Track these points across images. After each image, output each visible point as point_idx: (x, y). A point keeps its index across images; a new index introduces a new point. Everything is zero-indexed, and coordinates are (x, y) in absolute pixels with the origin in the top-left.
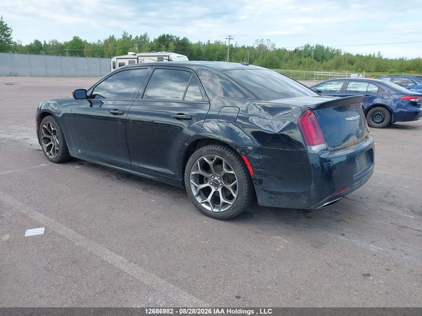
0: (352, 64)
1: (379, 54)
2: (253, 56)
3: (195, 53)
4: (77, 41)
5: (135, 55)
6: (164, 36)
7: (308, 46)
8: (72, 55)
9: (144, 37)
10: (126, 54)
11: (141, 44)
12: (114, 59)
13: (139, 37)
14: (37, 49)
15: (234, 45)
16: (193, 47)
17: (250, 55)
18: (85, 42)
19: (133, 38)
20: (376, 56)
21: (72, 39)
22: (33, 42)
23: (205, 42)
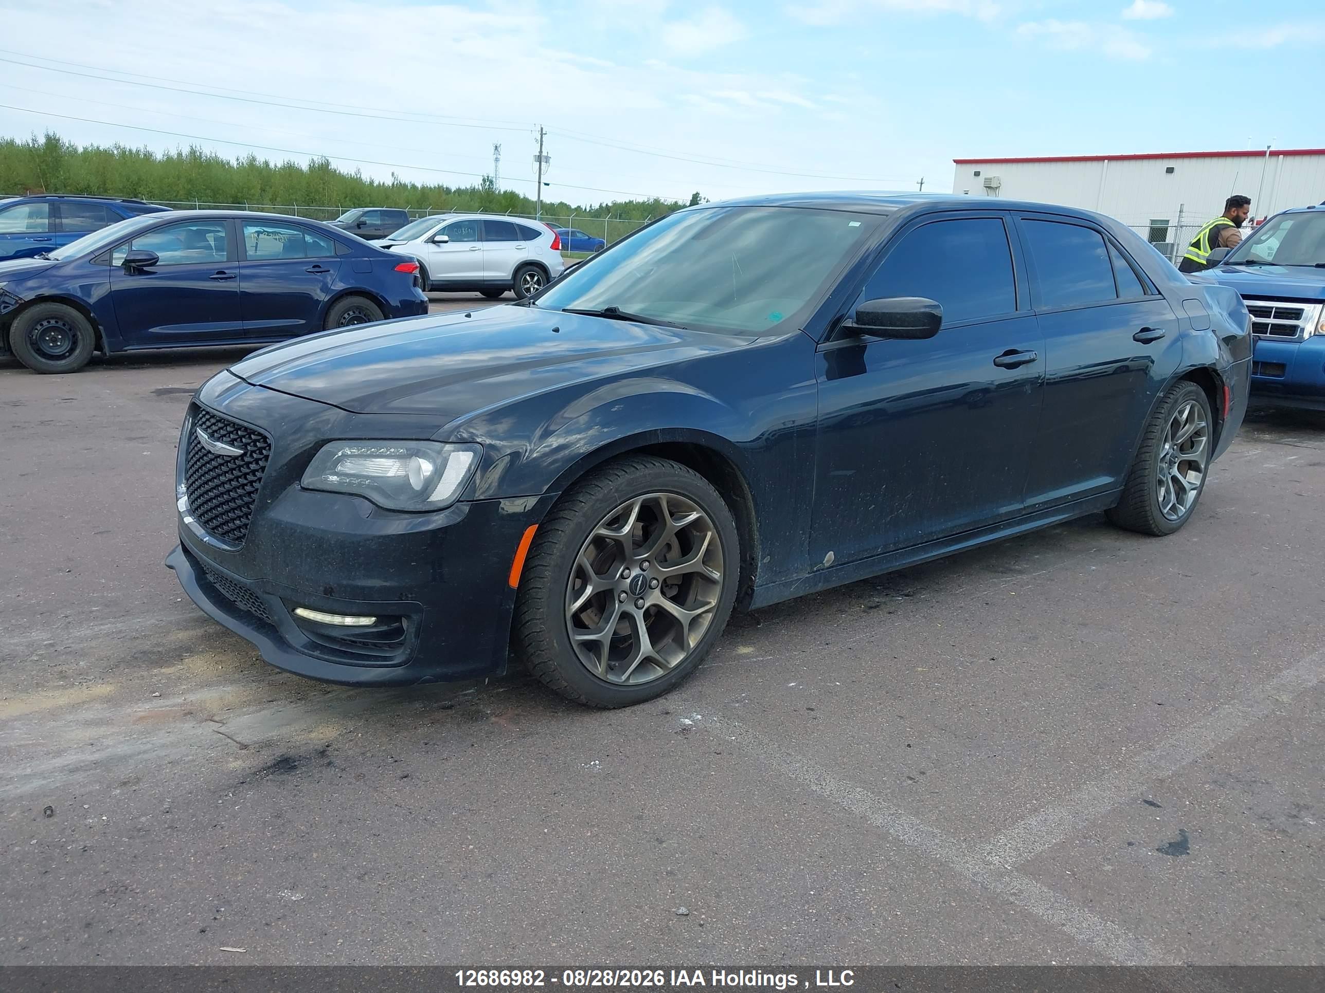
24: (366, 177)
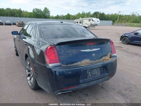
2: (129, 18)
3: (106, 18)
4: (68, 15)
5: (82, 19)
6: (96, 12)
8: (67, 19)
9: (89, 13)
10: (79, 18)
11: (88, 15)
12: (75, 20)
13: (88, 13)
14: (57, 18)
15: (122, 15)
16: (106, 16)
17: (128, 18)
18: (71, 15)
19: (86, 13)
21: (67, 14)
22: (57, 15)
23: (110, 14)
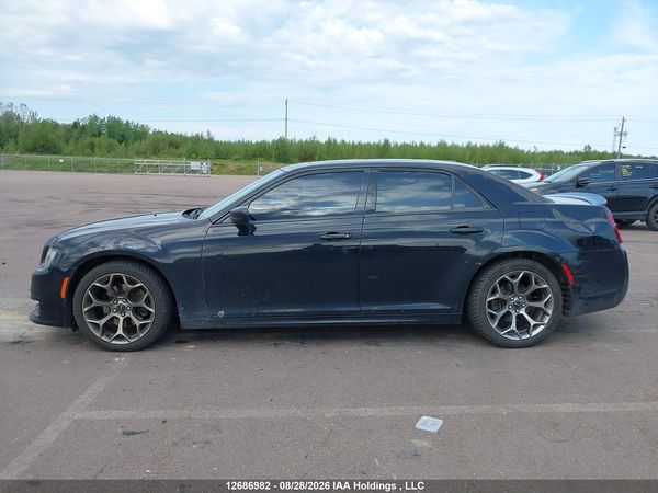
0: (177, 148)
1: (209, 134)
7: (96, 118)
20: (205, 136)
24: (520, 148)
